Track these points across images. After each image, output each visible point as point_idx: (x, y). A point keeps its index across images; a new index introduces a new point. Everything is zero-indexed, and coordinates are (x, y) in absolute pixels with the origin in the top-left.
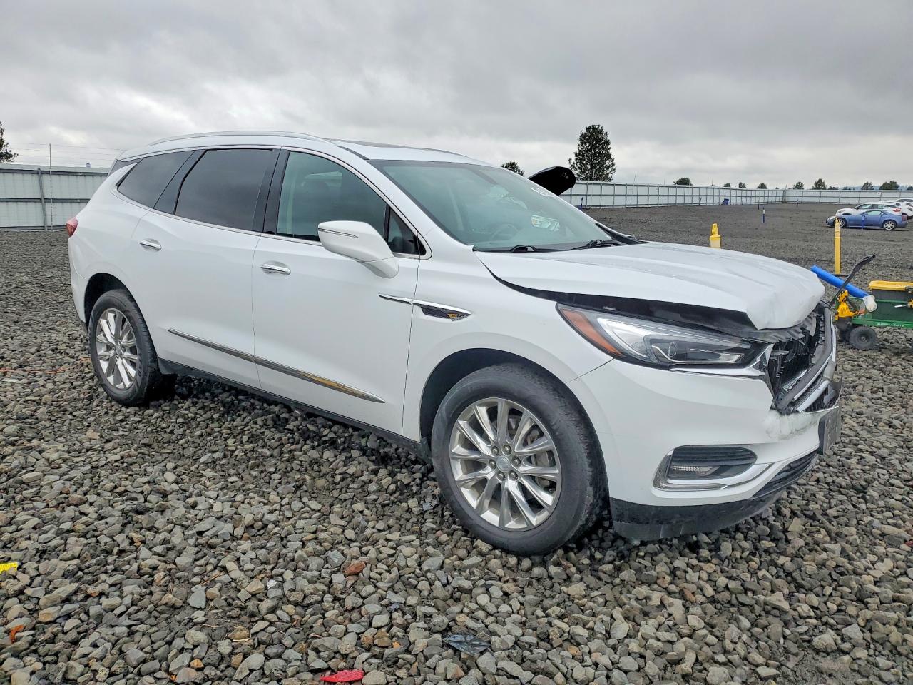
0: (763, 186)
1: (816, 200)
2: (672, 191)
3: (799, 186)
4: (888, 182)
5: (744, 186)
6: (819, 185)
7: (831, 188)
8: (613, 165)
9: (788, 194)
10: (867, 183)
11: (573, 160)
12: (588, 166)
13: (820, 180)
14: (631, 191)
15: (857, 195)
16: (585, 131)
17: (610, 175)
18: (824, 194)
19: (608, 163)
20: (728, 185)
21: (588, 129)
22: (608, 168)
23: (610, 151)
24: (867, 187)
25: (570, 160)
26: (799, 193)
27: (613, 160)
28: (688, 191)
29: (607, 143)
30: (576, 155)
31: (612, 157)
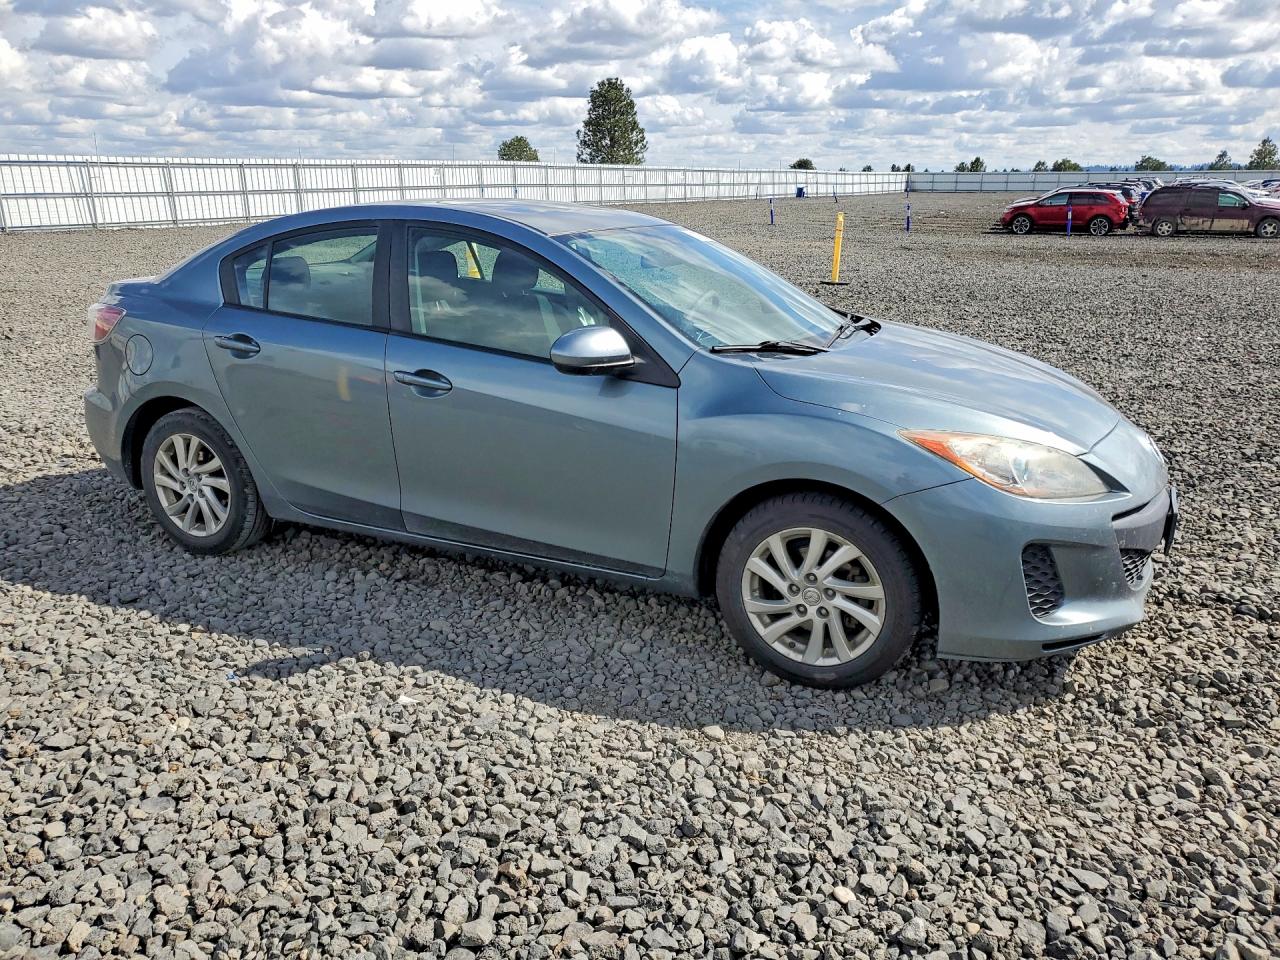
4: (1060, 161)
6: (977, 165)
8: (643, 138)
10: (1039, 164)
11: (581, 126)
13: (978, 160)
16: (597, 88)
17: (640, 156)
19: (634, 136)
21: (601, 84)
22: (636, 144)
23: (637, 117)
24: (1040, 167)
25: (578, 132)
26: (925, 177)
27: (642, 131)
29: (631, 105)
30: (587, 124)
31: (641, 126)
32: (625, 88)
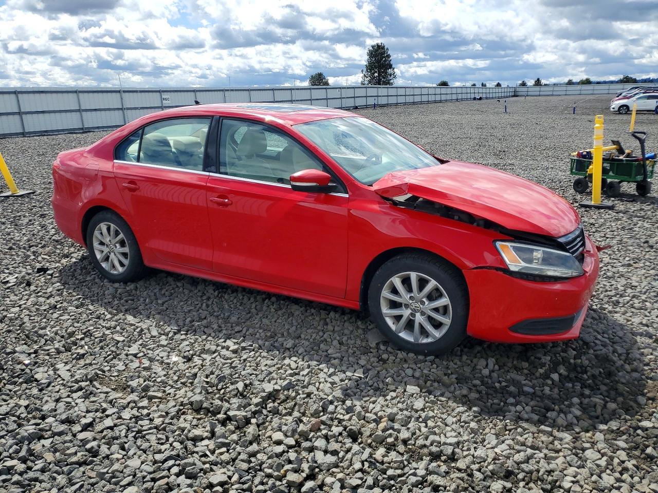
0: (499, 85)
1: (538, 93)
2: (438, 91)
3: (524, 84)
4: (584, 79)
5: (485, 86)
6: (538, 83)
7: (545, 85)
8: (394, 73)
9: (517, 90)
10: (570, 80)
11: (365, 69)
12: (376, 74)
13: (538, 79)
14: (409, 92)
15: (564, 88)
16: (371, 48)
17: (392, 81)
18: (543, 89)
19: (390, 71)
20: (474, 85)
21: (373, 47)
22: (391, 75)
23: (391, 62)
24: (570, 83)
25: (362, 71)
26: (524, 89)
27: (394, 69)
28: (449, 91)
29: (389, 56)
30: (367, 66)
31: (393, 66)
32: (386, 47)
